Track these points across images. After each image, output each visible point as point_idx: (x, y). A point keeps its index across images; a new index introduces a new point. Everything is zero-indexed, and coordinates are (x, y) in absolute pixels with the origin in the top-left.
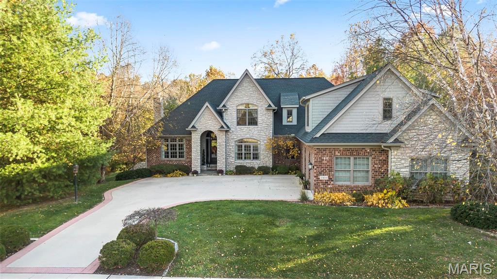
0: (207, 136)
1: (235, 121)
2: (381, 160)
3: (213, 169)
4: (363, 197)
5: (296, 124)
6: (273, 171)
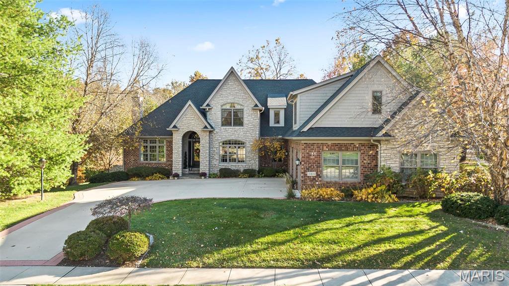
0: (190, 138)
1: (219, 121)
2: (371, 155)
3: (196, 172)
4: (352, 192)
5: (284, 126)
6: (259, 173)
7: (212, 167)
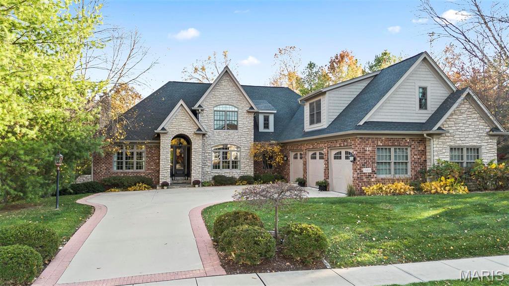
1: (212, 124)
2: (420, 151)
5: (273, 131)
7: (204, 174)
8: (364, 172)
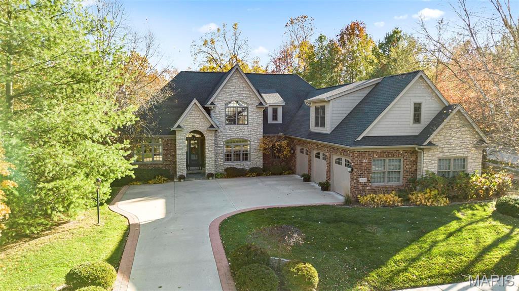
1: (224, 119)
2: (412, 161)
5: (281, 123)
7: (216, 166)
8: (360, 181)
